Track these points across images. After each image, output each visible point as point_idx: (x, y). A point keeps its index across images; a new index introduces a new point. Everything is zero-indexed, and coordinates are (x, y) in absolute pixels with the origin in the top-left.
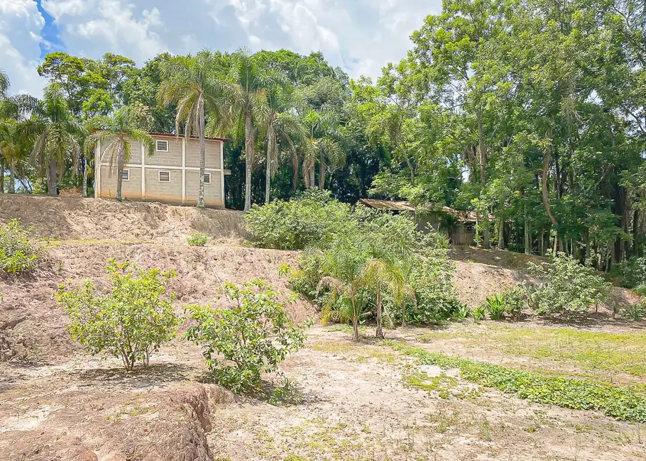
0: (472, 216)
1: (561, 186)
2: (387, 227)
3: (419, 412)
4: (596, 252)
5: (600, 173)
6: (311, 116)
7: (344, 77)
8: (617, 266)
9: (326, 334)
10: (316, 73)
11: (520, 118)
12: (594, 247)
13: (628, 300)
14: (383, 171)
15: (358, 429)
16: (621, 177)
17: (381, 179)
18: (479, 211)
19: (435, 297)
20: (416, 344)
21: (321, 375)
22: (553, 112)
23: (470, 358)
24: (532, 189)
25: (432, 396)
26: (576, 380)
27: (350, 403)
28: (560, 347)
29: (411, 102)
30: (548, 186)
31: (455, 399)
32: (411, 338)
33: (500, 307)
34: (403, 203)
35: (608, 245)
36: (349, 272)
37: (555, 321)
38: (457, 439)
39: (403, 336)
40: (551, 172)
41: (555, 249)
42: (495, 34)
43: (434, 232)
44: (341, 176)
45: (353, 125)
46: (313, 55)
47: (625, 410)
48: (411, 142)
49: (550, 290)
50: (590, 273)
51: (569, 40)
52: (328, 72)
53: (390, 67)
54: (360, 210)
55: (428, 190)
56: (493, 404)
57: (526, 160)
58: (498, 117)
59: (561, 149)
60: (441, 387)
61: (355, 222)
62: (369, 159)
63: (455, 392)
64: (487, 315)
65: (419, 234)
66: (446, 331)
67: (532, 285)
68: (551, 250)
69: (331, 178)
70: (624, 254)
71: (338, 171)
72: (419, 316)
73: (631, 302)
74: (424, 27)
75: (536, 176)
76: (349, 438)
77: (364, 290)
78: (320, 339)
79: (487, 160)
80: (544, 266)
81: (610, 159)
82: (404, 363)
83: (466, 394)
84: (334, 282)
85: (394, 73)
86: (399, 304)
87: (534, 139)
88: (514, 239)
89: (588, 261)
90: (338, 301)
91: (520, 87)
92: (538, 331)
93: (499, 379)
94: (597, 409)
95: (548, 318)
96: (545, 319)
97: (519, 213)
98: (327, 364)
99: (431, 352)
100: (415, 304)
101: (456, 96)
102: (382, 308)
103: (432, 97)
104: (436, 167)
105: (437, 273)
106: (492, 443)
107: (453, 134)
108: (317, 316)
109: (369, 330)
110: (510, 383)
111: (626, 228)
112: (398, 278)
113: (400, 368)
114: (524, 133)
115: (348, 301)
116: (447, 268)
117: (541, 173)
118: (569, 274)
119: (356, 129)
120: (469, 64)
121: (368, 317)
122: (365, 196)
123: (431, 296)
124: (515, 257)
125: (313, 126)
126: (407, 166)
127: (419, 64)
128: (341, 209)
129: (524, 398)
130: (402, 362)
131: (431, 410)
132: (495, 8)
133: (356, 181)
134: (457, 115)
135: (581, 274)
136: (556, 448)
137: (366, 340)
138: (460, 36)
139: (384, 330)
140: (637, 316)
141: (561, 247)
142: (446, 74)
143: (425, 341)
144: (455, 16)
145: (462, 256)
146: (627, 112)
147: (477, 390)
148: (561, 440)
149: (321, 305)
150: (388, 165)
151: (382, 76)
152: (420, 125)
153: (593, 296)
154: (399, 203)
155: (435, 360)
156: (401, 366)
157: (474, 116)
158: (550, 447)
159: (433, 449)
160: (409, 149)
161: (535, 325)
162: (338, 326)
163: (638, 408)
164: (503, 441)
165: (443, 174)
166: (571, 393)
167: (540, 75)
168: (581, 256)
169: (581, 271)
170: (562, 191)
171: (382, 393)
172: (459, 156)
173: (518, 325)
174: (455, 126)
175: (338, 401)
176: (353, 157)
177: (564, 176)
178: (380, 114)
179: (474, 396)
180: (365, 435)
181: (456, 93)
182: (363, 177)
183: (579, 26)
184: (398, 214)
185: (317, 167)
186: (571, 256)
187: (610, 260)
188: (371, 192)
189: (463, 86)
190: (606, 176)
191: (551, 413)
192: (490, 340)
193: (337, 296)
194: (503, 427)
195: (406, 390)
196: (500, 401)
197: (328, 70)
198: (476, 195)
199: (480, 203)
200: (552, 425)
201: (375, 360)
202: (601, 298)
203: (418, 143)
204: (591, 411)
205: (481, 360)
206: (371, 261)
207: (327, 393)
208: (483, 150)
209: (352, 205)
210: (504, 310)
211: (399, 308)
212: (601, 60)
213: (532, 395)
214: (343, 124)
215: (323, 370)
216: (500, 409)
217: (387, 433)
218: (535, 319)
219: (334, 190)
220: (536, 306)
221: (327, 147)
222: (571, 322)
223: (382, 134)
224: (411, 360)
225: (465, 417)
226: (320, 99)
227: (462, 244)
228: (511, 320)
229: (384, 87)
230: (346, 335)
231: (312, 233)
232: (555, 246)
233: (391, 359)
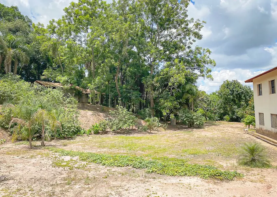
0: (88, 91)
1: (123, 81)
2: (50, 94)
3: (59, 177)
4: (134, 107)
5: (136, 78)
6: (10, 37)
7: (30, 21)
8: (140, 112)
9: (14, 146)
10: (14, 16)
11: (108, 52)
12: (133, 105)
13: (142, 124)
14: (49, 68)
15: (27, 190)
16: (142, 79)
17: (47, 72)
18: (91, 89)
19: (70, 126)
20: (60, 147)
21: (9, 167)
22: (120, 52)
23: (84, 151)
24: (112, 81)
25: (66, 169)
26: (123, 155)
27: (24, 178)
28: (119, 143)
29: (63, 39)
30: (118, 81)
31: (76, 169)
32: (58, 145)
33: (98, 129)
34: (58, 84)
35: (138, 104)
36: (28, 115)
37: (118, 133)
38: (75, 186)
39: (54, 144)
40: (120, 75)
41: (120, 105)
42: (100, 16)
43: (71, 97)
44: (27, 68)
45: (34, 45)
46: (13, 7)
47: (139, 164)
48: (62, 56)
49: (117, 121)
50: (131, 114)
51: (127, 25)
52: (21, 17)
53: (53, 21)
54: (36, 86)
55: (70, 79)
56: (92, 169)
57: (110, 70)
58: (100, 51)
59: (123, 67)
60: (70, 165)
61: (33, 91)
62: (42, 62)
63: (76, 166)
64: (92, 132)
65: (64, 98)
66: (75, 140)
67: (111, 119)
68: (118, 105)
69: (21, 69)
70: (142, 107)
71: (25, 66)
72: (63, 135)
73: (144, 124)
74: (70, 7)
75: (114, 76)
76: (22, 195)
77: (36, 124)
78: (10, 149)
79: (95, 68)
80: (115, 112)
81: (139, 72)
82: (54, 156)
83: (81, 166)
84: (19, 121)
85: (55, 24)
86: (53, 130)
87: (113, 61)
88: (105, 101)
89: (131, 110)
90: (22, 130)
91: (109, 40)
92: (112, 138)
93: (95, 159)
94: (129, 165)
95: (116, 132)
96: (115, 132)
97: (107, 91)
98: (13, 161)
99: (67, 150)
100: (61, 129)
101: (83, 39)
102: (45, 132)
103: (73, 38)
104: (73, 69)
105: (72, 115)
106: (89, 186)
107: (81, 55)
108: (9, 138)
109: (37, 143)
110: (99, 160)
111: (143, 98)
112: (53, 118)
113: (52, 159)
114: (109, 59)
115: (27, 130)
116: (77, 113)
117: (116, 75)
118: (124, 115)
119: (35, 47)
120: (89, 27)
121: (38, 137)
122: (39, 79)
123: (69, 125)
124: (105, 108)
125: (11, 42)
126: (60, 67)
127: (67, 22)
128: (26, 85)
129: (104, 165)
130: (53, 156)
131: (65, 175)
132: (100, 6)
133: (35, 72)
134: (83, 48)
135: (128, 115)
136: (114, 183)
137: (36, 147)
138: (85, 14)
139: (45, 142)
140: (145, 129)
141: (122, 105)
142: (79, 29)
143: (65, 145)
144: (84, 5)
145: (83, 108)
146: (145, 56)
147: (85, 164)
148: (116, 180)
149: (12, 132)
150: (52, 66)
151: (49, 24)
152: (67, 49)
153: (131, 123)
154: (56, 84)
155: (68, 154)
156: (52, 158)
157: (90, 49)
158: (112, 183)
159: (64, 193)
160: (61, 60)
161: (111, 135)
162: (21, 142)
163: (143, 163)
164: (94, 184)
165: (76, 72)
166: (121, 161)
167: (115, 37)
168: (128, 108)
169: (128, 114)
170: (123, 83)
171: (42, 171)
172: (84, 65)
173: (104, 136)
174: (82, 52)
175: (18, 178)
176: (33, 60)
177: (124, 78)
178: (48, 42)
179: (84, 167)
180: (31, 192)
181: (83, 38)
182: (39, 70)
183: (130, 21)
184: (55, 88)
185: (13, 63)
186: (125, 108)
187: (138, 109)
188: (42, 77)
189: (86, 36)
190: (137, 79)
191: (113, 170)
192: (93, 143)
193: (21, 127)
194: (95, 178)
195: (54, 168)
196: (94, 167)
197: (21, 16)
198: (90, 83)
199: (91, 86)
200: (113, 175)
201: (40, 156)
202: (134, 124)
203: (65, 57)
204: (128, 167)
205: (88, 151)
206: (40, 110)
207: (11, 175)
208: (94, 64)
209: (31, 83)
210: (99, 130)
211: (53, 132)
212: (137, 35)
213: (107, 163)
214: (29, 44)
215: (11, 164)
216: (94, 171)
217: (42, 189)
218: (111, 133)
219: (22, 75)
220: (111, 128)
221: (19, 54)
222: (124, 133)
223: (49, 51)
224: (57, 154)
225: (79, 176)
226: (16, 30)
227: (84, 103)
228: (102, 134)
229: (50, 29)
230: (25, 146)
231: (9, 96)
232: (120, 104)
233: (47, 155)
